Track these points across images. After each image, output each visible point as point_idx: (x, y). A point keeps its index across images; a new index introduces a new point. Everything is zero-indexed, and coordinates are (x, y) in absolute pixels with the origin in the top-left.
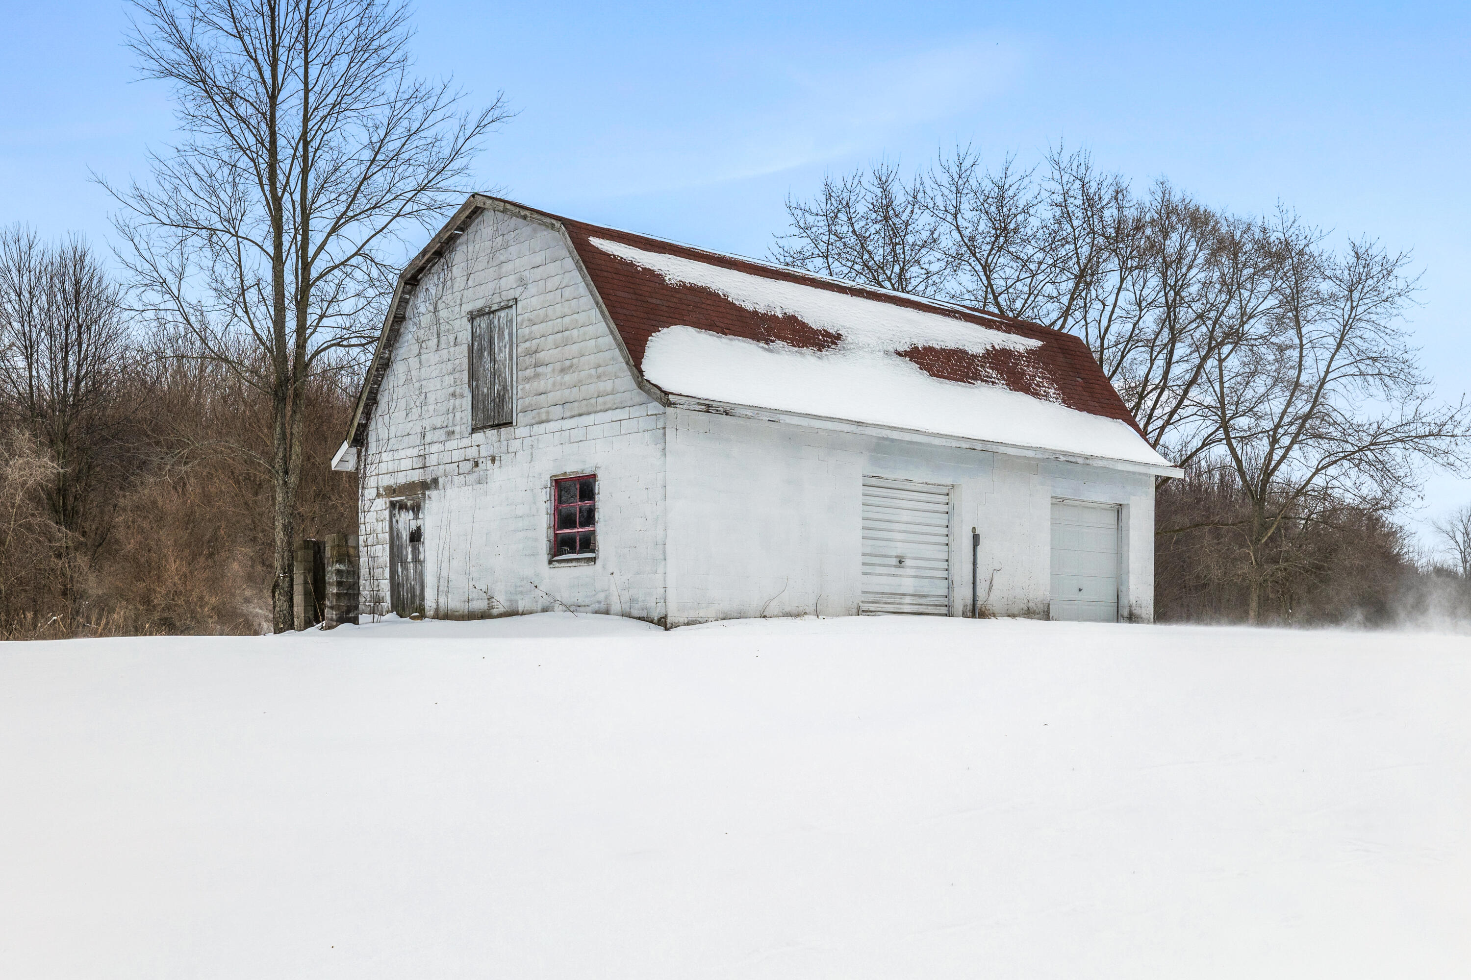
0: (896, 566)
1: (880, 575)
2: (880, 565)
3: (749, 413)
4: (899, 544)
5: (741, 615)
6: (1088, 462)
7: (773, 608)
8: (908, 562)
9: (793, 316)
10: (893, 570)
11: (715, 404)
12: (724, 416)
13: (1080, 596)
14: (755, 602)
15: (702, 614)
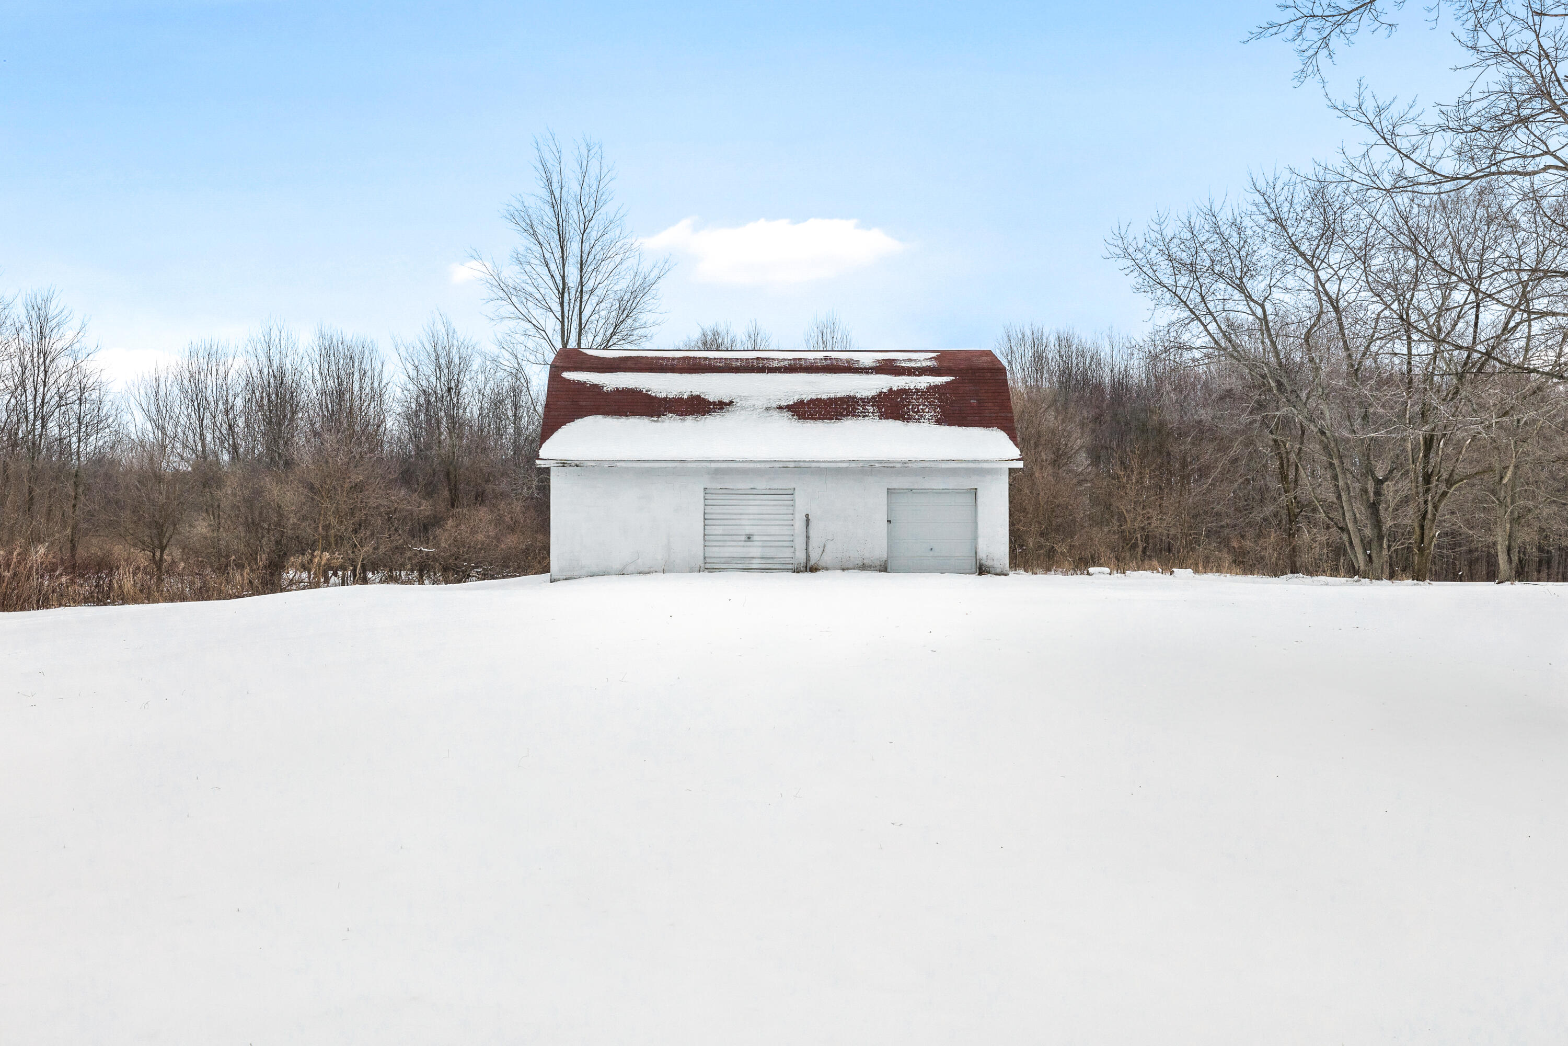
0: (745, 541)
1: (729, 546)
2: (729, 541)
3: (593, 464)
4: (747, 528)
5: (605, 573)
6: (906, 465)
7: (631, 568)
8: (755, 538)
9: (699, 396)
10: (742, 543)
11: (568, 462)
12: (576, 468)
13: (931, 553)
14: (617, 566)
15: (576, 574)
